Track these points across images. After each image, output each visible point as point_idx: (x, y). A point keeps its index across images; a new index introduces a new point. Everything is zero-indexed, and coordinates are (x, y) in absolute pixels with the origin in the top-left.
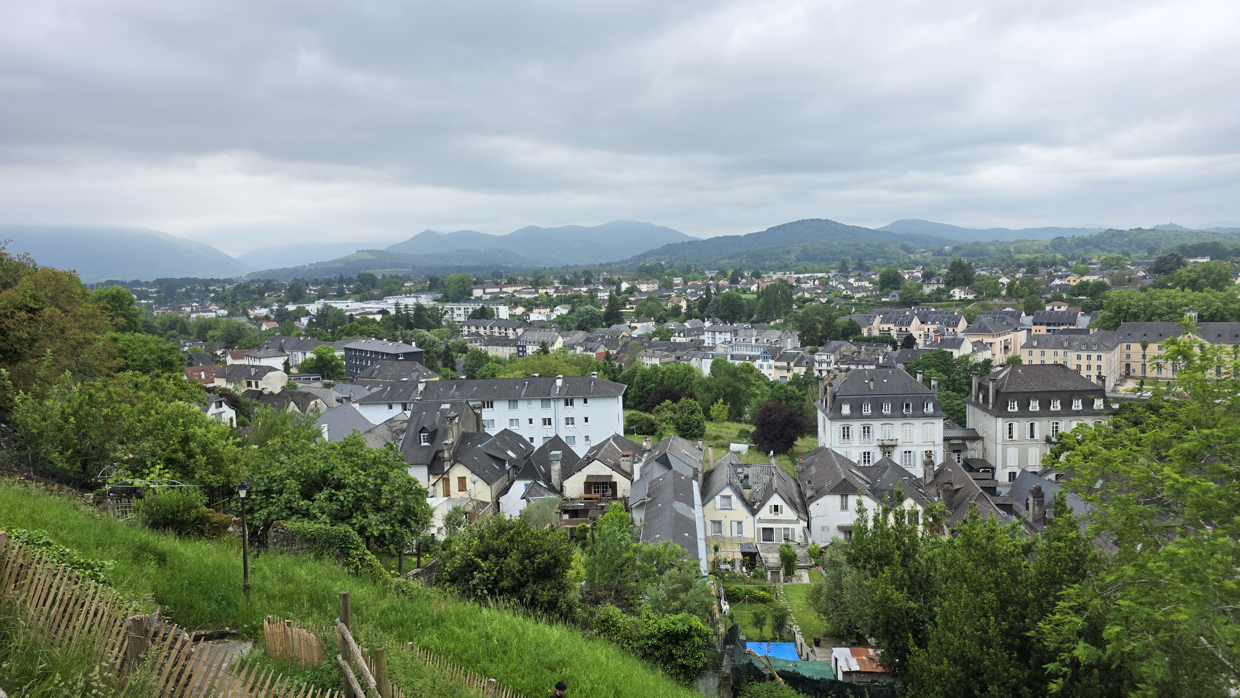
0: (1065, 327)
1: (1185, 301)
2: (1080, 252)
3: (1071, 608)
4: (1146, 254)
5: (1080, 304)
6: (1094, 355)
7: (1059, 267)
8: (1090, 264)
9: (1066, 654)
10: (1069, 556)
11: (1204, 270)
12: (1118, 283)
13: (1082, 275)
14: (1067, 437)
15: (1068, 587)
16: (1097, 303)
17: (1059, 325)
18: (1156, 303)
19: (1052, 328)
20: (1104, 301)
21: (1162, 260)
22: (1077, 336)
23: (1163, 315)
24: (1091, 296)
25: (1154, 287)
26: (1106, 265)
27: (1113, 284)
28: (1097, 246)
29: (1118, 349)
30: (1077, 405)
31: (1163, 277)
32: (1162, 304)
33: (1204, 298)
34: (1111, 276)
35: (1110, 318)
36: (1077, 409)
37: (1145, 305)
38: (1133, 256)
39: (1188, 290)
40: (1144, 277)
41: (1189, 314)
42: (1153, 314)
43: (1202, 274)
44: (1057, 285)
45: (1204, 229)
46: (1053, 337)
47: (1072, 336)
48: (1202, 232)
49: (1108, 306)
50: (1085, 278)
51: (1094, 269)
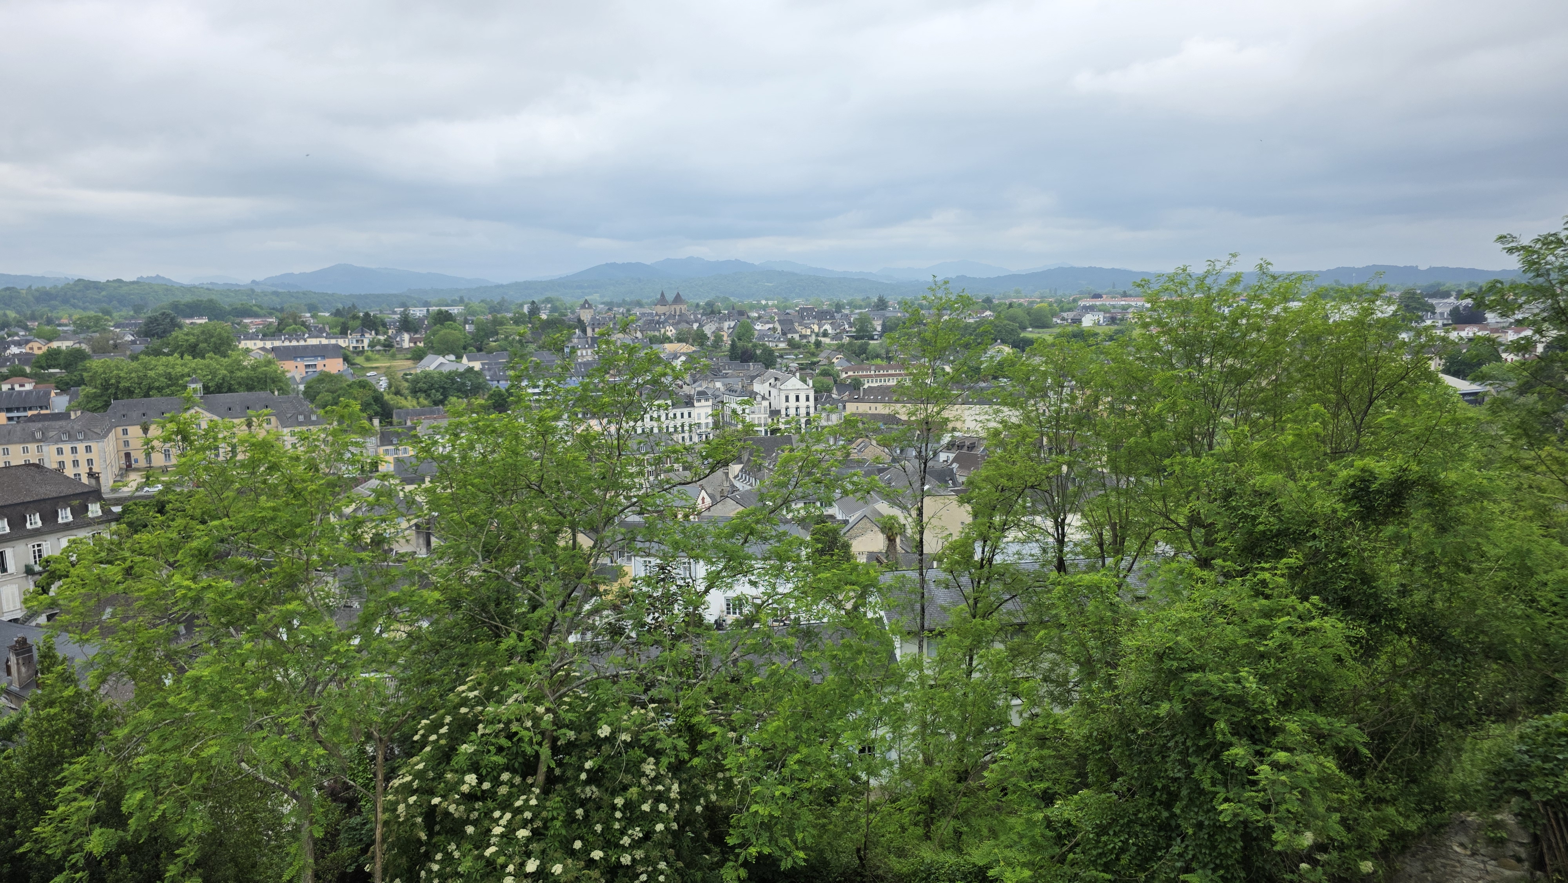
0: (35, 412)
1: (186, 370)
2: (42, 309)
3: (78, 790)
4: (132, 313)
5: (52, 380)
6: (81, 447)
7: (14, 330)
8: (60, 325)
9: (77, 855)
10: (69, 722)
11: (203, 332)
12: (101, 349)
13: (50, 340)
14: (56, 560)
15: (71, 764)
16: (76, 376)
17: (25, 410)
18: (151, 373)
19: (15, 414)
20: (85, 374)
21: (152, 321)
22: (53, 423)
23: (163, 388)
24: (66, 368)
25: (147, 354)
26: (82, 327)
27: (94, 351)
28: (65, 301)
29: (112, 435)
30: (65, 516)
31: (156, 342)
32: (160, 375)
33: (208, 366)
34: (89, 341)
35: (95, 397)
36: (65, 521)
37: (139, 377)
38: (115, 315)
39: (187, 357)
40: (133, 342)
41: (193, 386)
42: (150, 388)
43: (202, 338)
44: (14, 355)
45: (197, 283)
46: (19, 428)
47: (46, 423)
48: (195, 287)
49: (91, 381)
50: (55, 345)
51: (65, 332)
